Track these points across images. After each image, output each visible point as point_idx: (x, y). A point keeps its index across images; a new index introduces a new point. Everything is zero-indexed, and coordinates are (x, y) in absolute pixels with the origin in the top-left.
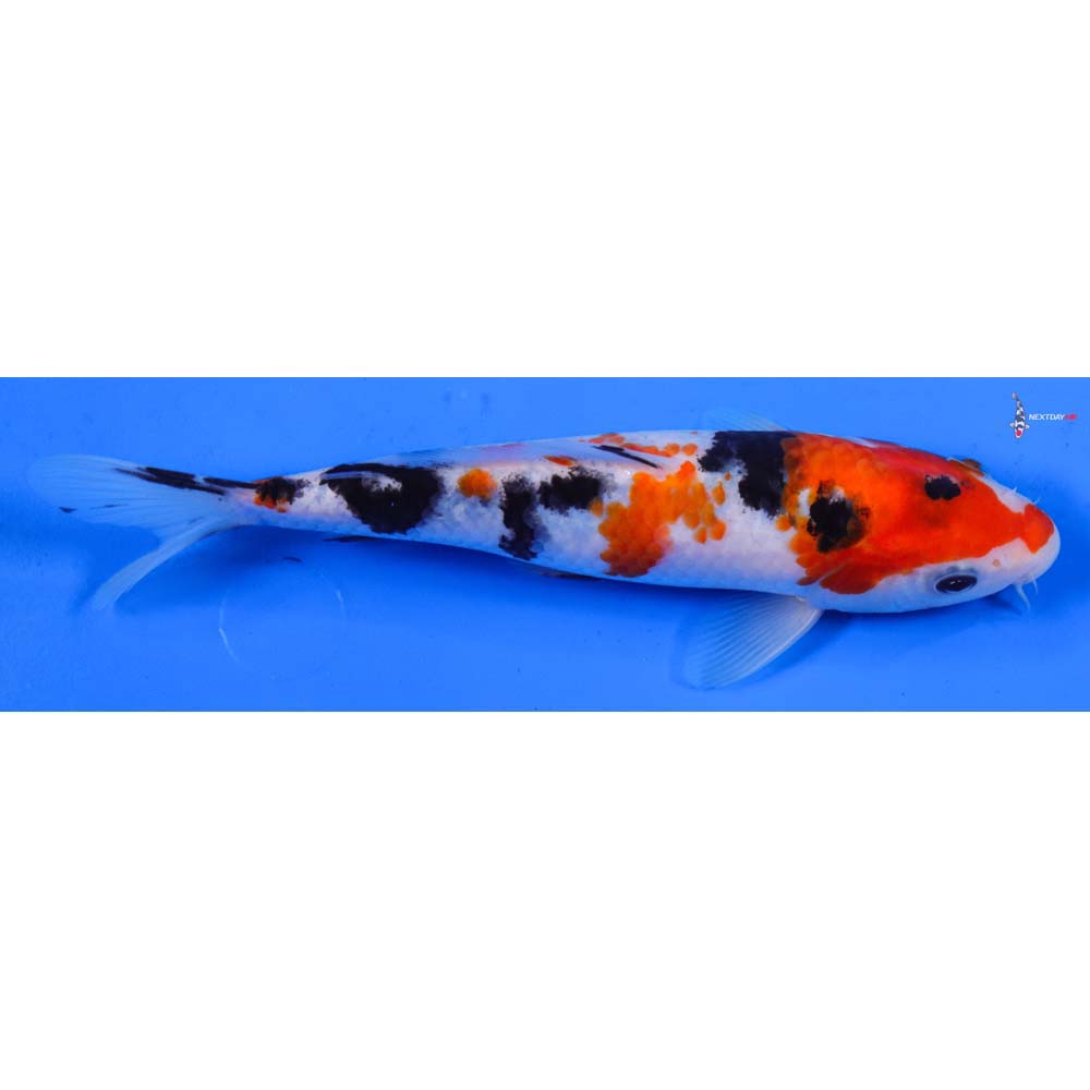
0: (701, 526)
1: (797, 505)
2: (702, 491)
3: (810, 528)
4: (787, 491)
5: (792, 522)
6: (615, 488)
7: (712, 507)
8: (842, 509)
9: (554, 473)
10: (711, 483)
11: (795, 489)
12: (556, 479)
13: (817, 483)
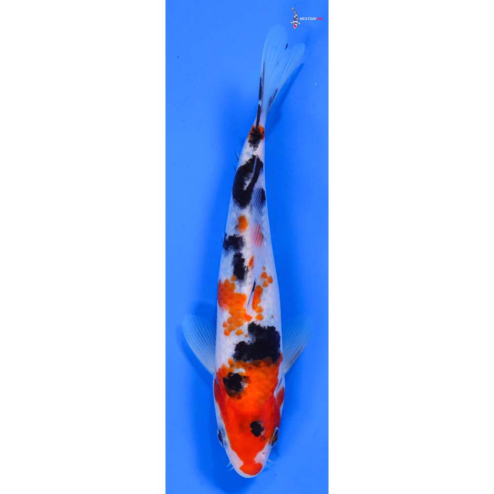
0: (228, 325)
1: (238, 367)
2: (240, 325)
3: (230, 374)
4: (243, 363)
5: (232, 366)
6: (241, 286)
7: (234, 330)
8: (239, 387)
9: (246, 260)
10: (244, 328)
11: (244, 366)
12: (243, 260)
13: (248, 375)
